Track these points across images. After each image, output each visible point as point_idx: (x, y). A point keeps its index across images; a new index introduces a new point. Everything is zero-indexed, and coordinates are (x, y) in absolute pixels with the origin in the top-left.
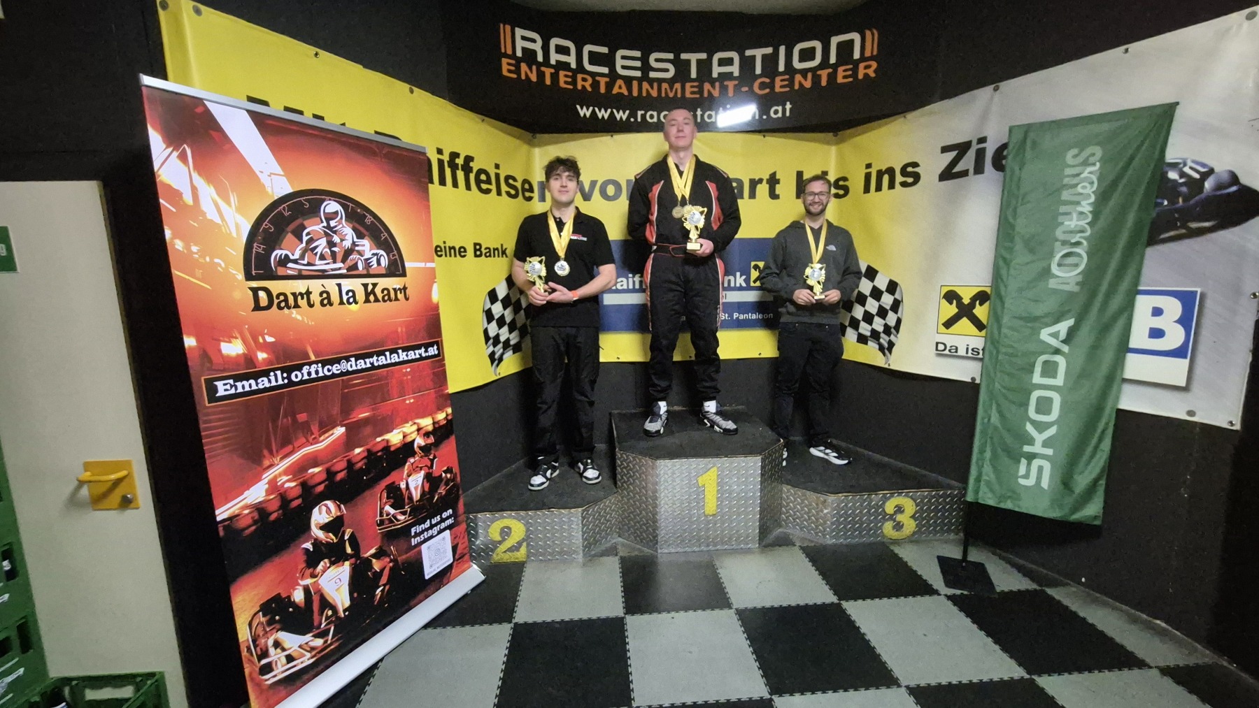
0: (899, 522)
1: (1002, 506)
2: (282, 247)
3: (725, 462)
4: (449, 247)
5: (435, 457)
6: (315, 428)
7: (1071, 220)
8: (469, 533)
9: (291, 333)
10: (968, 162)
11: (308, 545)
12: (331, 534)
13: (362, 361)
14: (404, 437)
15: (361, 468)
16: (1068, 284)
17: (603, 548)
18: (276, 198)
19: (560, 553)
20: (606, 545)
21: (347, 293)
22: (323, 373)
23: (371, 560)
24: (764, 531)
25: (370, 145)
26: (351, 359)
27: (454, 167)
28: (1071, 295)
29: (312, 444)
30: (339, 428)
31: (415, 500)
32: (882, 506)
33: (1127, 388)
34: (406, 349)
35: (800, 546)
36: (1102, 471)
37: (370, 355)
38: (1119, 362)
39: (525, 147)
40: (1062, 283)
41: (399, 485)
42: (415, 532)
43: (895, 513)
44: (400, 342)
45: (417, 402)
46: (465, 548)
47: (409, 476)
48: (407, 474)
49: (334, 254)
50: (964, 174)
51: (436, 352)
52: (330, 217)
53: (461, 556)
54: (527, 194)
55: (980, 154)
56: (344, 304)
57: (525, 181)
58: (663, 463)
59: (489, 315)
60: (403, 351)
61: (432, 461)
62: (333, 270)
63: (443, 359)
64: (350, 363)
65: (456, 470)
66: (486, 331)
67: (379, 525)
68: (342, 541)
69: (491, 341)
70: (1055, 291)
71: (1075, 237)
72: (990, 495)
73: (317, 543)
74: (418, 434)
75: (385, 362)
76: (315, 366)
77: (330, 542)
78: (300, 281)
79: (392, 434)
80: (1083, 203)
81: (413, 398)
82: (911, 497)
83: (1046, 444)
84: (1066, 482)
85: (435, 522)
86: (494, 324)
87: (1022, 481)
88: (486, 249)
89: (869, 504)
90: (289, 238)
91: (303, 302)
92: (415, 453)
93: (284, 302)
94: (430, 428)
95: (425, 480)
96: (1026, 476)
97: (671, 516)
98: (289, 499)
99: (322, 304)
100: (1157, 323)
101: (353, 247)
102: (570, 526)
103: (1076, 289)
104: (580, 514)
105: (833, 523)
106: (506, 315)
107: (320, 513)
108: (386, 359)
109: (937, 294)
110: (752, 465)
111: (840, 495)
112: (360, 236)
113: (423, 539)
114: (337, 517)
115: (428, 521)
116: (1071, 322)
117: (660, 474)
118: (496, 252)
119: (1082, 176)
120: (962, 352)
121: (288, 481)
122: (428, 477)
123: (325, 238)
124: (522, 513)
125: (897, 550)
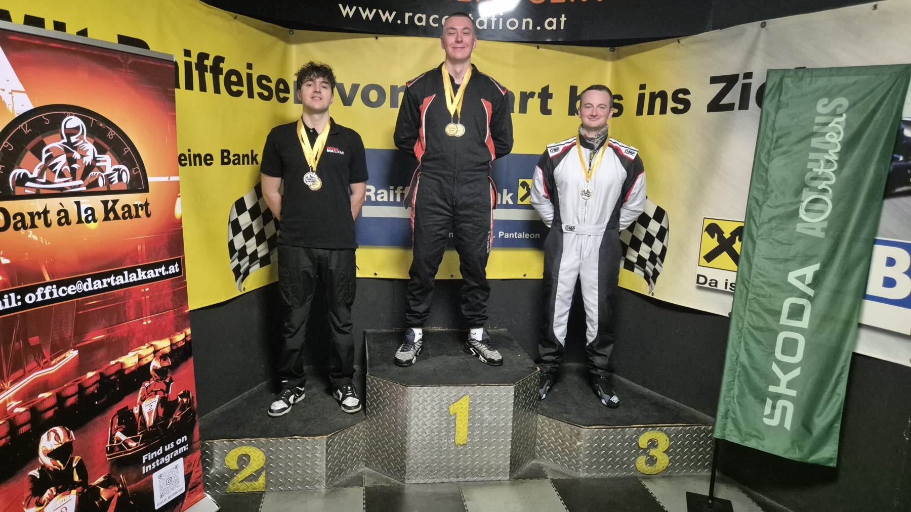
0: (652, 457)
1: (748, 444)
2: (20, 166)
3: (478, 390)
4: (194, 155)
5: (171, 381)
6: (46, 351)
7: (819, 167)
8: (204, 461)
9: (27, 254)
10: (733, 96)
11: (35, 473)
12: (58, 461)
13: (99, 281)
14: (140, 360)
15: (93, 393)
16: (814, 229)
17: (348, 477)
18: (17, 116)
19: (301, 483)
20: (350, 475)
21: (86, 211)
22: (58, 294)
23: (99, 489)
24: (515, 463)
25: (116, 56)
26: (87, 279)
27: (202, 68)
28: (817, 240)
29: (43, 369)
30: (71, 352)
31: (148, 425)
32: (636, 440)
33: (864, 333)
34: (145, 268)
35: (552, 479)
36: (838, 414)
37: (108, 275)
38: (856, 308)
39: (281, 44)
40: (807, 228)
41: (132, 410)
42: (147, 460)
43: (649, 447)
44: (140, 261)
45: (155, 323)
46: (199, 477)
47: (143, 400)
48: (141, 398)
49: (73, 171)
50: (730, 107)
51: (177, 271)
52: (70, 133)
53: (193, 486)
54: (282, 95)
55: (746, 88)
56: (82, 222)
57: (281, 81)
58: (414, 390)
59: (235, 227)
60: (142, 271)
61: (168, 385)
62: (71, 187)
63: (185, 277)
64: (86, 284)
65: (193, 393)
66: (231, 244)
67: (108, 453)
68: (69, 468)
69: (237, 254)
70: (802, 236)
71: (821, 184)
72: (736, 433)
73: (44, 470)
74: (154, 357)
75: (122, 282)
76: (50, 287)
77: (58, 470)
78: (37, 200)
79: (127, 356)
80: (830, 151)
81: (151, 319)
82: (665, 432)
83: (790, 385)
84: (805, 422)
85: (169, 448)
86: (240, 236)
87: (767, 421)
88: (234, 156)
89: (623, 436)
90: (29, 156)
91: (39, 222)
92: (151, 376)
93: (21, 222)
94: (167, 350)
95: (160, 405)
96: (771, 416)
97: (420, 445)
98: (18, 425)
99: (60, 223)
100: (891, 272)
101: (93, 164)
102: (313, 455)
103: (822, 235)
104: (325, 442)
105: (586, 456)
106: (254, 226)
107: (49, 440)
108: (124, 279)
109: (699, 227)
110: (506, 393)
111: (594, 427)
112: (101, 151)
113: (154, 466)
114: (66, 443)
115: (161, 447)
116: (816, 267)
117: (411, 402)
118: (246, 158)
119: (830, 125)
120: (721, 286)
121: (17, 406)
122: (163, 402)
123: (65, 156)
124: (263, 440)
125: (648, 485)
